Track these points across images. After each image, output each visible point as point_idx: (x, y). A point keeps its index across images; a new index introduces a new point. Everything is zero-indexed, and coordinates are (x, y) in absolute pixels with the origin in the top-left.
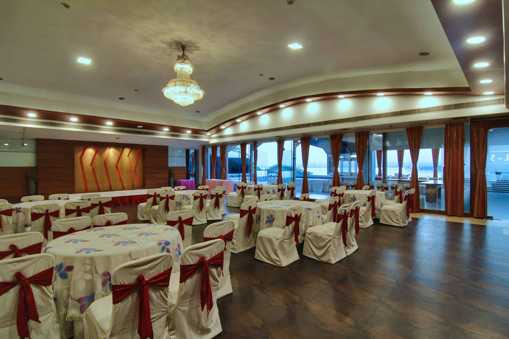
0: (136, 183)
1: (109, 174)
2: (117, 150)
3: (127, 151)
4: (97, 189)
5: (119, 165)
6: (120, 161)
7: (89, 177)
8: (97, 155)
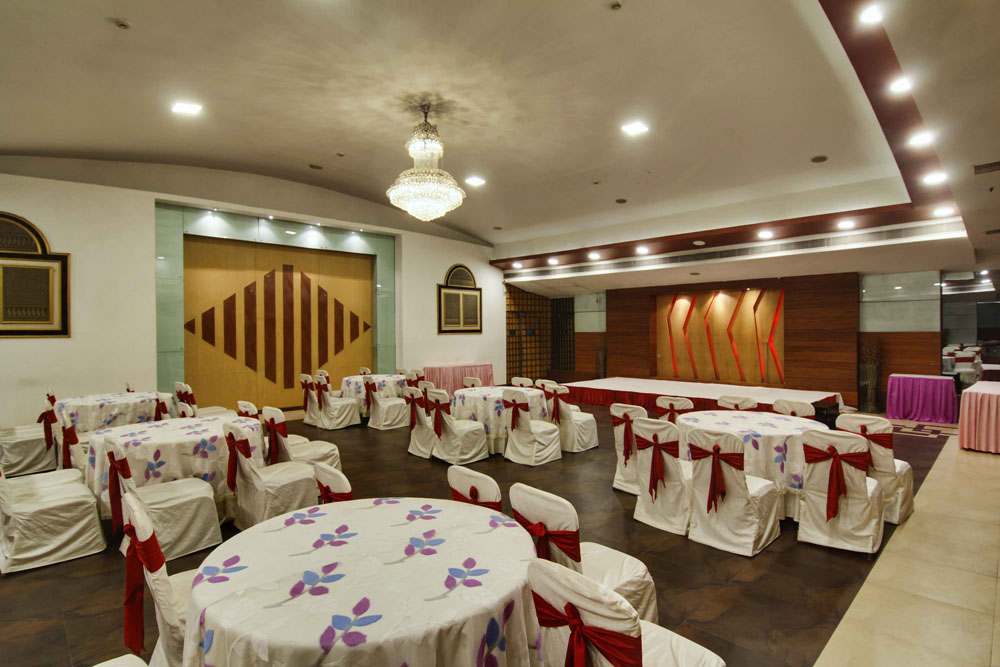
0: (773, 373)
1: (715, 347)
2: (731, 295)
3: (751, 297)
4: (692, 375)
5: (734, 330)
6: (736, 321)
7: (680, 350)
8: (694, 310)
